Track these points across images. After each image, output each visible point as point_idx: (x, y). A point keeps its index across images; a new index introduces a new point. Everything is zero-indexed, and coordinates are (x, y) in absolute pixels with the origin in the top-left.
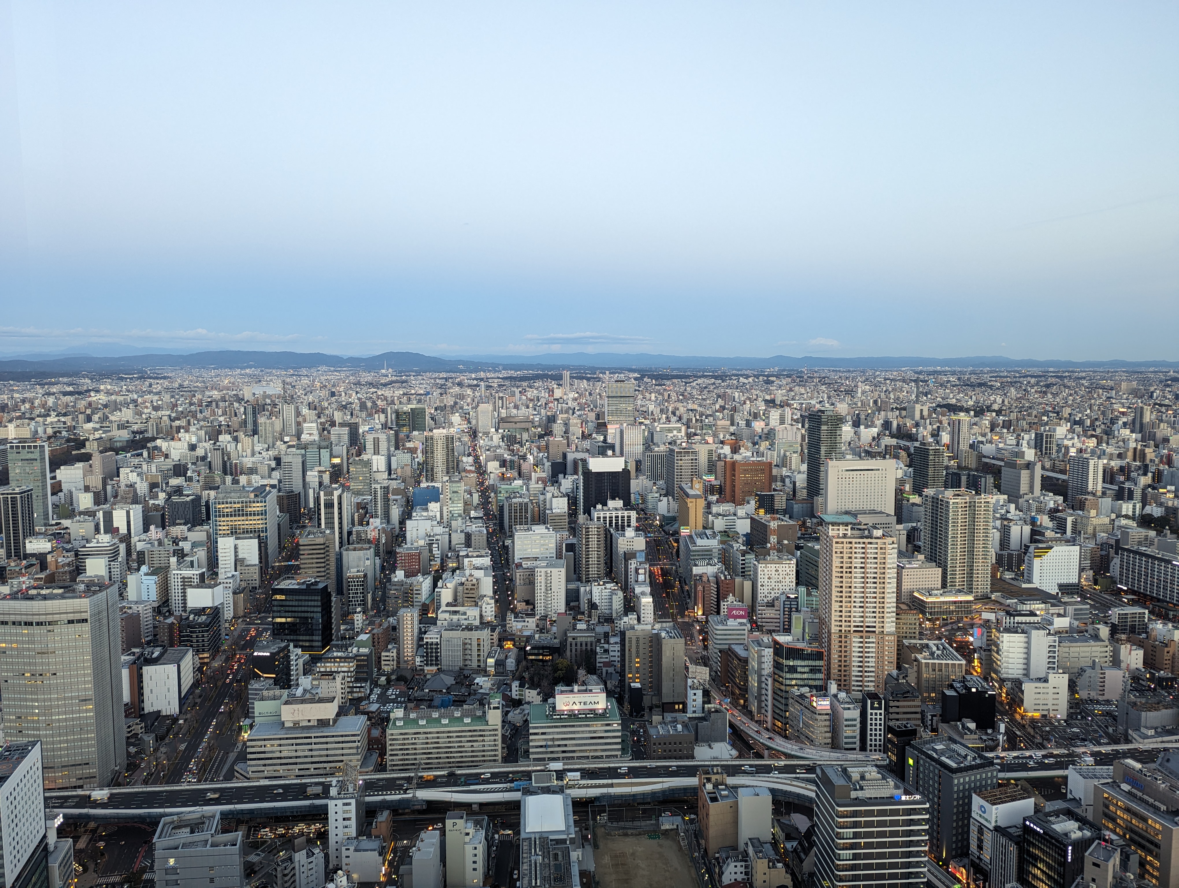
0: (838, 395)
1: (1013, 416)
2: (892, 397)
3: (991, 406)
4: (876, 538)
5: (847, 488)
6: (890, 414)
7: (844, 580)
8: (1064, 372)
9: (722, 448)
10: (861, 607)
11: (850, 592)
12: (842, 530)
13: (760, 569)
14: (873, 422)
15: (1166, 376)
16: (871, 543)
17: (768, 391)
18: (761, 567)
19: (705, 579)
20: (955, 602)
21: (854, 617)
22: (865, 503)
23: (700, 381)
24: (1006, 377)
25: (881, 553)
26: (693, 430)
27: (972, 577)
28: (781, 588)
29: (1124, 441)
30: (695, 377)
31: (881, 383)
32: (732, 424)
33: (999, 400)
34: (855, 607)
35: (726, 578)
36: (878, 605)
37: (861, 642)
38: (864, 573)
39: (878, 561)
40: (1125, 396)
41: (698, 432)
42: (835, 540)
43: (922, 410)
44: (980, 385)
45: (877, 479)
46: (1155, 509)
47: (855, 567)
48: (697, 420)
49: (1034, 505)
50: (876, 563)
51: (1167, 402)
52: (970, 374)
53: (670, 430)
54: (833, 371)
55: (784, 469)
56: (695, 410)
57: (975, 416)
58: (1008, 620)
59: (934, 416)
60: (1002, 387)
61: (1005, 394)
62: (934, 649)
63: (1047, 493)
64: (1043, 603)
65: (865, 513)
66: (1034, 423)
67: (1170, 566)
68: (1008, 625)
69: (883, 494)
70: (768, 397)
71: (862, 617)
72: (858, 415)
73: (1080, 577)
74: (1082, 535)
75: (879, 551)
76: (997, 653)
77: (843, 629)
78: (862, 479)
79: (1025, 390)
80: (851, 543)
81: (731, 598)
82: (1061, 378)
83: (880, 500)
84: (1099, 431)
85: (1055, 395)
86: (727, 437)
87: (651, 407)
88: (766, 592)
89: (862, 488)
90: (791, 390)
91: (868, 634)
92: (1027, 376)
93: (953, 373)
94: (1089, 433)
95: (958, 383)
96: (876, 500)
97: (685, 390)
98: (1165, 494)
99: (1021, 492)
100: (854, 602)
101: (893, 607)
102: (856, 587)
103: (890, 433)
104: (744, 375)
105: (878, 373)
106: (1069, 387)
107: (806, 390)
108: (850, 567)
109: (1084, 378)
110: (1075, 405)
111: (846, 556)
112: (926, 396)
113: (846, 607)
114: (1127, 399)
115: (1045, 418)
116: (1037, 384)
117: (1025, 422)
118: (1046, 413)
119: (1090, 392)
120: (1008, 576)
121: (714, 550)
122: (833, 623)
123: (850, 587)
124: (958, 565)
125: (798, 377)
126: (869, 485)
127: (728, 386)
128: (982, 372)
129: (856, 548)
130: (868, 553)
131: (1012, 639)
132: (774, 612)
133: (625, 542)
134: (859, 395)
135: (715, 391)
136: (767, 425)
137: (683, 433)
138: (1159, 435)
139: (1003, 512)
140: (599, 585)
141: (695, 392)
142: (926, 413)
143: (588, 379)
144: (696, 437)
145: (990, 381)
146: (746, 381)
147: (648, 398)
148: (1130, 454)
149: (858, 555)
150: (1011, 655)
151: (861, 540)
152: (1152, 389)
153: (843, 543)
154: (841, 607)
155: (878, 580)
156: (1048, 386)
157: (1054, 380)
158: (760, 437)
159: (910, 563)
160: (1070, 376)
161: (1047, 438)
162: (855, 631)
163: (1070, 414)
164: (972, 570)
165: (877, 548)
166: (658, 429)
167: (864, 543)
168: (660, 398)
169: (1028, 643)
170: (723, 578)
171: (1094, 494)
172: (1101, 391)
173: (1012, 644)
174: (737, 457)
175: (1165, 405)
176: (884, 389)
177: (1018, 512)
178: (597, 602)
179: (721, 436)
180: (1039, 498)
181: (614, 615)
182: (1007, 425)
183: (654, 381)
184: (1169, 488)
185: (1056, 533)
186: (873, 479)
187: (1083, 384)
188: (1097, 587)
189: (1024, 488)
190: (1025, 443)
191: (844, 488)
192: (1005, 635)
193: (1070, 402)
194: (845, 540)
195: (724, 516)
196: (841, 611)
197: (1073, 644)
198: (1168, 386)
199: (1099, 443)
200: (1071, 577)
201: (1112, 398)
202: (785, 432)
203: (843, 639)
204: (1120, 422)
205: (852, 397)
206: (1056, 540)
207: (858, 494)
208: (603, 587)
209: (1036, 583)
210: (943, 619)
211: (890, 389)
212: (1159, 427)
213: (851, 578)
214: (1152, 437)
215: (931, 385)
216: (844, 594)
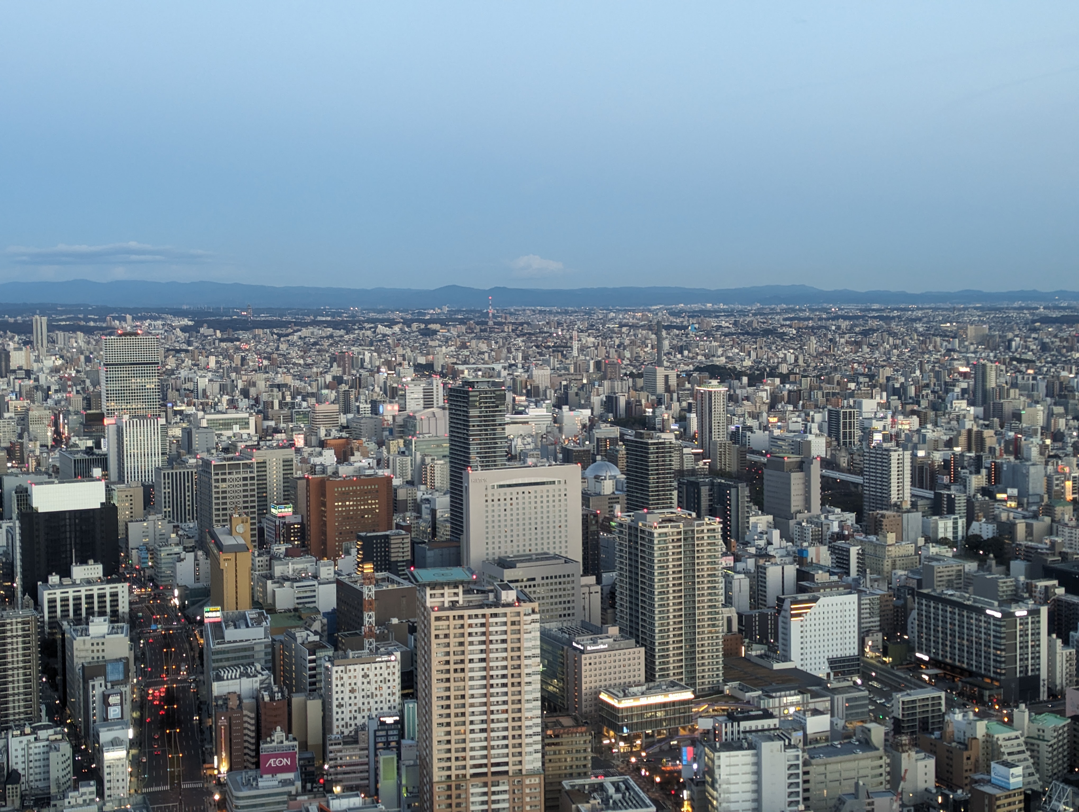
0: (541, 354)
1: (806, 383)
2: (628, 354)
3: (777, 367)
4: (504, 606)
5: (502, 518)
6: (618, 384)
7: (452, 684)
8: (892, 310)
9: (320, 454)
10: (483, 731)
11: (464, 706)
12: (448, 596)
13: (334, 676)
14: (588, 398)
15: (1033, 314)
16: (496, 615)
17: (425, 349)
18: (337, 672)
19: (233, 703)
20: (664, 705)
21: (472, 749)
22: (533, 542)
23: (305, 332)
24: (808, 319)
25: (514, 632)
26: (272, 423)
27: (694, 659)
28: (374, 706)
29: (958, 419)
30: (296, 324)
31: (612, 331)
32: (346, 410)
33: (791, 358)
34: (472, 731)
35: (272, 698)
36: (510, 724)
37: (485, 794)
38: (485, 669)
39: (509, 645)
40: (972, 348)
41: (282, 425)
42: (433, 615)
43: (667, 377)
44: (767, 333)
45: (551, 499)
46: (984, 526)
47: (471, 661)
48: (282, 404)
49: (810, 529)
50: (506, 650)
51: (1029, 356)
52: (754, 315)
53: (228, 425)
54: (541, 312)
55: (423, 487)
56: (285, 385)
57: (750, 385)
58: (729, 729)
59: (688, 386)
60: (799, 337)
61: (801, 348)
62: (611, 790)
63: (832, 508)
64: (801, 693)
65: (530, 560)
66: (834, 394)
67: (983, 618)
68: (729, 737)
69: (563, 524)
70: (422, 360)
71: (485, 748)
72: (566, 387)
73: (862, 644)
74: (868, 576)
75: (509, 628)
76: (713, 786)
77: (453, 773)
78: (527, 500)
79: (831, 340)
80: (461, 617)
81: (279, 734)
82: (887, 319)
83: (557, 535)
84: (924, 403)
85: (873, 348)
86: (334, 433)
87: (203, 383)
88: (347, 716)
89: (527, 516)
90: (464, 346)
91: (496, 778)
92: (836, 318)
93: (729, 314)
94: (909, 408)
95: (733, 330)
96: (551, 535)
97: (277, 349)
98: (1005, 501)
99: (793, 509)
100: (472, 723)
101: (536, 725)
102: (472, 696)
103: (615, 417)
104: (388, 320)
105: (612, 315)
106: (894, 335)
107: (489, 345)
108: (462, 661)
109: (919, 319)
110: (901, 363)
111: (453, 641)
112: (681, 353)
113: (458, 733)
114: (975, 352)
115: (852, 386)
116: (851, 330)
117: (820, 393)
118: (854, 378)
119: (924, 342)
120: (757, 650)
121: (257, 648)
122: (436, 765)
123: (463, 697)
124: (671, 641)
125: (478, 323)
126: (539, 510)
127: (356, 342)
128: (773, 312)
129: (470, 626)
130: (491, 633)
131: (734, 760)
132: (357, 752)
133: (88, 646)
134: (575, 353)
135: (332, 350)
136: (402, 409)
137: (252, 430)
138: (1008, 407)
139: (762, 543)
140: (23, 734)
141: (294, 353)
142: (673, 382)
143: (88, 331)
144: (278, 436)
145: (783, 326)
146: (388, 331)
147: (202, 365)
148: (963, 439)
149: (475, 639)
150: (733, 788)
151: (480, 612)
152: (1010, 335)
153: (448, 618)
154: (449, 733)
155: (508, 681)
156: (865, 333)
157: (876, 323)
158: (391, 431)
159: (595, 643)
160: (899, 317)
161: (845, 418)
162: (474, 775)
163: (888, 379)
164: (693, 646)
165: (505, 624)
166: (204, 423)
167: (484, 616)
168: (226, 363)
169: (758, 764)
170: (267, 699)
171: (898, 507)
172: (938, 339)
173: (734, 770)
174: (344, 470)
175: (1026, 361)
176: (617, 342)
177: (784, 543)
178: (20, 768)
179: (322, 432)
180: (818, 517)
181: (53, 790)
182: (794, 398)
183: (219, 334)
184: (1009, 491)
185: (832, 574)
186: (545, 499)
187: (916, 330)
188: (886, 659)
189: (796, 502)
190: (815, 428)
191: (496, 518)
192: (723, 755)
193: (894, 359)
194: (451, 613)
195: (294, 580)
196: (449, 742)
197: (833, 759)
198: (1035, 330)
199: (923, 424)
200: (847, 646)
201: (954, 350)
202: (433, 421)
203: (454, 792)
204: (957, 390)
205: (564, 356)
206: (831, 585)
207: (521, 527)
208: (32, 738)
209: (796, 662)
210: (647, 736)
211: (627, 342)
212: (1008, 396)
213: (463, 680)
214: (998, 411)
215: (692, 334)
216: (453, 711)
